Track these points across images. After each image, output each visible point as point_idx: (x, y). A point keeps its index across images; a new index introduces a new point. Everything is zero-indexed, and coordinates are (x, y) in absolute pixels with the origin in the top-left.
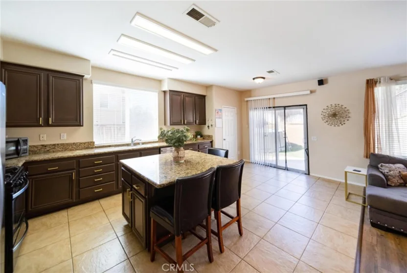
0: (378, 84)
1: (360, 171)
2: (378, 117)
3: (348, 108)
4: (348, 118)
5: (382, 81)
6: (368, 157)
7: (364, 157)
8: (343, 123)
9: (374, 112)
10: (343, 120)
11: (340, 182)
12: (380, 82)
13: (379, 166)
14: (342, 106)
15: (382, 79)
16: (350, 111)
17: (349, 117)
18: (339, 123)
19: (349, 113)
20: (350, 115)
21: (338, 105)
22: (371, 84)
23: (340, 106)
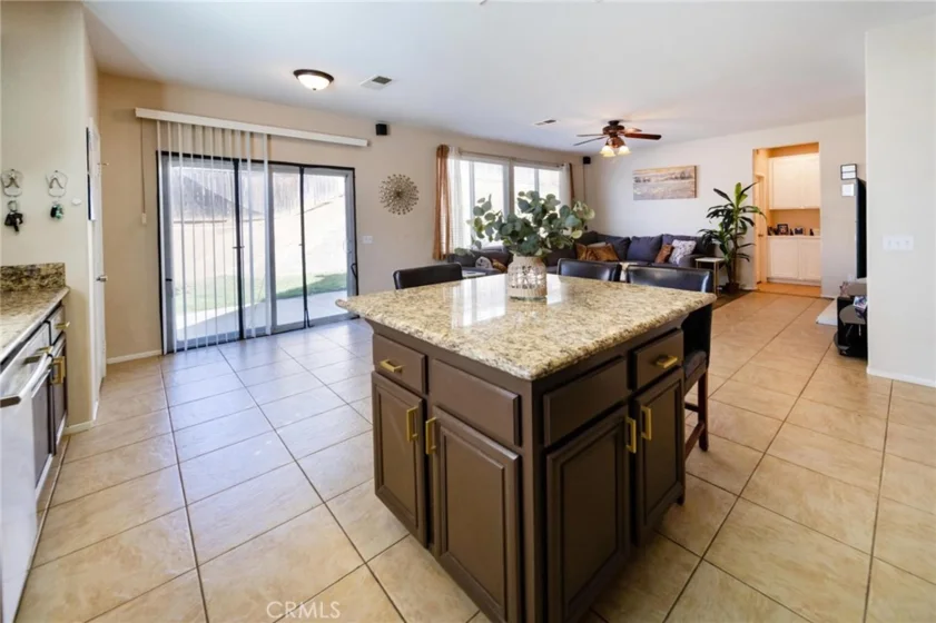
3: (416, 185)
4: (415, 199)
8: (409, 209)
10: (410, 203)
14: (408, 179)
18: (405, 208)
20: (416, 193)
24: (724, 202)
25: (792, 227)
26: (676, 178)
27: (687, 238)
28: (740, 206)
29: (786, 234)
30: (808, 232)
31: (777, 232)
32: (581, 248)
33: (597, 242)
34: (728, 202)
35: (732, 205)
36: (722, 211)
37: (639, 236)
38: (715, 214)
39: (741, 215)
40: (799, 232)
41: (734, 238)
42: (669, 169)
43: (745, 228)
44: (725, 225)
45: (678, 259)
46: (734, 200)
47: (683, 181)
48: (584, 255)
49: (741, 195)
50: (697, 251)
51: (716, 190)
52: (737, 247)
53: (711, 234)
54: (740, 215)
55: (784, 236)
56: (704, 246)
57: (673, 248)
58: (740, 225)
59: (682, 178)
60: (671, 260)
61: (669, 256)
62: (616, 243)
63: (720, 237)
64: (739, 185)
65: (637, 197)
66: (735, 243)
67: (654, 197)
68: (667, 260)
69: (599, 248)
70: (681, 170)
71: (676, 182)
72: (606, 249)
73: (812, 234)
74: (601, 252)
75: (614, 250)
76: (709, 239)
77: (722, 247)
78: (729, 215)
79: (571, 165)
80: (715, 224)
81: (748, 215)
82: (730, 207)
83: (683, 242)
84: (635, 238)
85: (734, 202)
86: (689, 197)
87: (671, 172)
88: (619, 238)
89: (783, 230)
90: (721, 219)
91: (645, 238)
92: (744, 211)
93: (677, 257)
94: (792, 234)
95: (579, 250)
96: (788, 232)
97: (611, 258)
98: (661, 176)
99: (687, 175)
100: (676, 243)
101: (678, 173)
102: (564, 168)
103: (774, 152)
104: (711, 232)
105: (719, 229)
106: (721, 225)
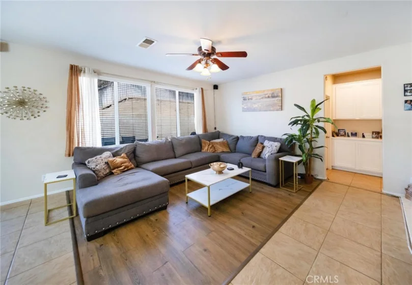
0: (82, 74)
1: (66, 176)
2: (83, 109)
3: (44, 95)
4: (44, 108)
5: (86, 71)
6: (71, 154)
7: (66, 156)
8: (36, 116)
9: (79, 103)
10: (36, 110)
11: (31, 200)
12: (84, 72)
13: (86, 162)
14: (35, 91)
15: (86, 69)
16: (47, 100)
17: (46, 107)
18: (30, 114)
19: (46, 102)
20: (47, 105)
21: (29, 88)
22: (75, 71)
23: (31, 90)
24: (302, 114)
25: (349, 131)
26: (269, 97)
27: (274, 140)
28: (314, 118)
29: (344, 135)
30: (362, 136)
31: (338, 135)
32: (205, 143)
33: (219, 138)
34: (306, 114)
35: (308, 116)
36: (301, 120)
37: (244, 135)
38: (295, 123)
39: (316, 123)
40: (354, 135)
41: (310, 141)
42: (264, 91)
43: (317, 133)
44: (303, 131)
45: (267, 156)
46: (310, 113)
47: (274, 99)
48: (206, 148)
49: (315, 108)
50: (282, 151)
51: (296, 105)
52: (312, 148)
53: (292, 137)
54: (314, 124)
55: (343, 138)
56: (287, 146)
57: (263, 147)
58: (314, 131)
59: (273, 97)
60: (262, 155)
61: (261, 152)
62: (230, 140)
63: (299, 140)
64: (314, 101)
65: (244, 110)
66: (311, 145)
67: (254, 110)
68: (259, 156)
69: (217, 143)
70: (272, 92)
71: (269, 100)
72: (222, 144)
73: (364, 136)
74: (218, 146)
75: (228, 145)
76: (291, 141)
77: (300, 147)
78: (306, 124)
79: (202, 89)
80: (296, 130)
81: (321, 124)
82: (307, 118)
83: (271, 143)
84: (242, 137)
85: (310, 114)
86: (277, 110)
87: (266, 93)
88: (232, 136)
89: (342, 133)
90: (299, 126)
91: (248, 137)
92: (319, 121)
93: (266, 154)
94: (348, 136)
95: (203, 144)
96: (346, 135)
97: (225, 150)
98: (259, 96)
99: (275, 95)
100: (266, 143)
101: (269, 94)
102: (197, 90)
103: (337, 78)
104: (292, 136)
105: (298, 133)
106: (300, 130)
